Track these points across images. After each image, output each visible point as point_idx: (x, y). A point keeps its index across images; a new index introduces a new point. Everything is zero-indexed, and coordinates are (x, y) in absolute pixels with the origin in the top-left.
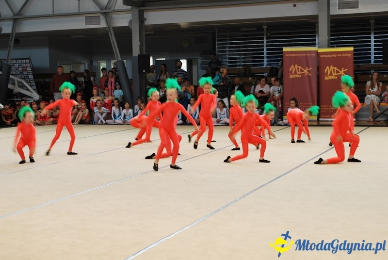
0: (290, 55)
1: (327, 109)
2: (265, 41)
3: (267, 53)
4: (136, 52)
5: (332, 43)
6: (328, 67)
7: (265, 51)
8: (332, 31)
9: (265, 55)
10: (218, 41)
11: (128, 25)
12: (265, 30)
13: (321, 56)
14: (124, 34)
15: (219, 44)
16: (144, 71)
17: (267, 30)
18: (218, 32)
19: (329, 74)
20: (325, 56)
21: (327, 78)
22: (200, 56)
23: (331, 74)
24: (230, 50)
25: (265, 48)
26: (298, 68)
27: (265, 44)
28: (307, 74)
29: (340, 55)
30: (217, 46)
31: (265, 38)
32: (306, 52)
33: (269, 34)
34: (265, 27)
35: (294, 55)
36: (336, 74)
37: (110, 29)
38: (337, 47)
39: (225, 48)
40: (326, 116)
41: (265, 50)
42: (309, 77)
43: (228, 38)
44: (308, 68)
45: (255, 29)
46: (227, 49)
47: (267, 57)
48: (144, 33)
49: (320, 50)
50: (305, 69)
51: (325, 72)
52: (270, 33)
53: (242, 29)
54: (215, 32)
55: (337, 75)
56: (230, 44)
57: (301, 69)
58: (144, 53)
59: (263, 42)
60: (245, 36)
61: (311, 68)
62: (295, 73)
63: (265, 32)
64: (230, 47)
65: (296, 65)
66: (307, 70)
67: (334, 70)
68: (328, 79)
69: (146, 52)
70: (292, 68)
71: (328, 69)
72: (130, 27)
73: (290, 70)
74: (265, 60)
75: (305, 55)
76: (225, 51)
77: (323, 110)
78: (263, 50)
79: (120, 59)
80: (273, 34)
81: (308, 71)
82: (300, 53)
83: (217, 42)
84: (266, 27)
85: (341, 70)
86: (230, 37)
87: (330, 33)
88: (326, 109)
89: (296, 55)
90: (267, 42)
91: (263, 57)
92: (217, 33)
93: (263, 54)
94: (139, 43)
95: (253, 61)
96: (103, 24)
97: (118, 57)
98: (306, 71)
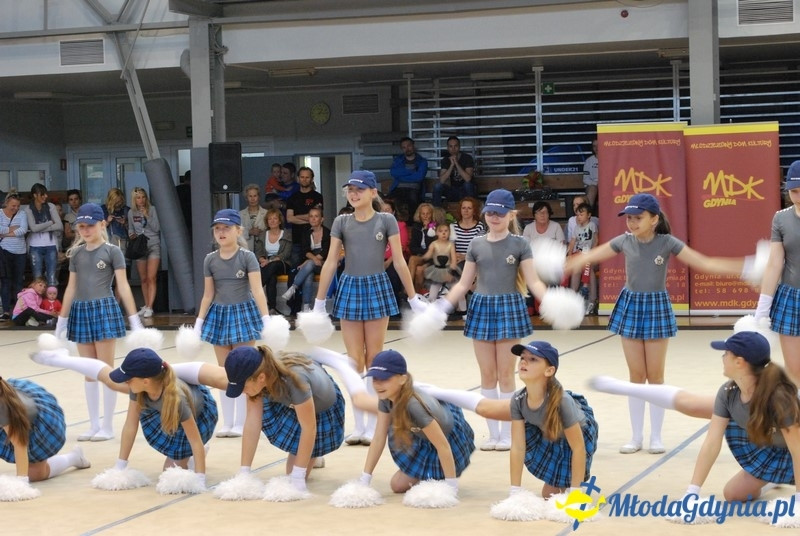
0: (615, 143)
1: (711, 284)
2: (538, 105)
3: (545, 139)
4: (202, 136)
5: (723, 112)
6: (711, 176)
7: (539, 134)
8: (722, 80)
9: (540, 143)
10: (414, 105)
11: (178, 65)
12: (538, 78)
13: (693, 146)
14: (168, 89)
15: (415, 115)
16: (225, 187)
17: (543, 77)
18: (412, 83)
19: (714, 192)
20: (703, 146)
21: (708, 204)
22: (360, 148)
23: (720, 193)
24: (442, 132)
25: (539, 125)
26: (637, 178)
27: (539, 114)
28: (661, 192)
29: (744, 144)
30: (410, 121)
31: (538, 97)
32: (655, 135)
33: (548, 89)
34: (538, 70)
35: (625, 143)
36: (732, 193)
37: (130, 76)
38: (736, 121)
39: (430, 124)
40: (706, 304)
41: (539, 130)
42: (666, 200)
43: (437, 99)
44: (663, 178)
45: (509, 75)
46: (435, 128)
47: (545, 149)
48: (222, 85)
49: (689, 131)
50: (655, 180)
51: (705, 187)
52: (551, 86)
53: (474, 76)
54: (406, 83)
55: (735, 197)
56: (443, 114)
57: (644, 180)
58: (223, 139)
59: (533, 110)
60: (479, 92)
61: (669, 178)
62: (630, 189)
63: (538, 83)
64: (443, 123)
65: (632, 170)
66: (660, 181)
67: (727, 181)
68: (712, 205)
69: (227, 137)
70: (623, 177)
71: (712, 181)
72: (186, 69)
73: (616, 184)
74: (540, 155)
75: (654, 142)
76: (431, 134)
77: (699, 288)
78: (533, 130)
79: (156, 154)
80: (558, 88)
81: (663, 185)
82: (641, 138)
83: (410, 110)
84: (541, 69)
85: (746, 182)
86: (441, 96)
87: (719, 86)
88: (708, 284)
89: (631, 143)
90: (545, 109)
91: (534, 150)
92: (409, 86)
93: (533, 140)
94: (211, 113)
95: (507, 160)
96: (110, 63)
97: (151, 151)
98: (657, 185)
